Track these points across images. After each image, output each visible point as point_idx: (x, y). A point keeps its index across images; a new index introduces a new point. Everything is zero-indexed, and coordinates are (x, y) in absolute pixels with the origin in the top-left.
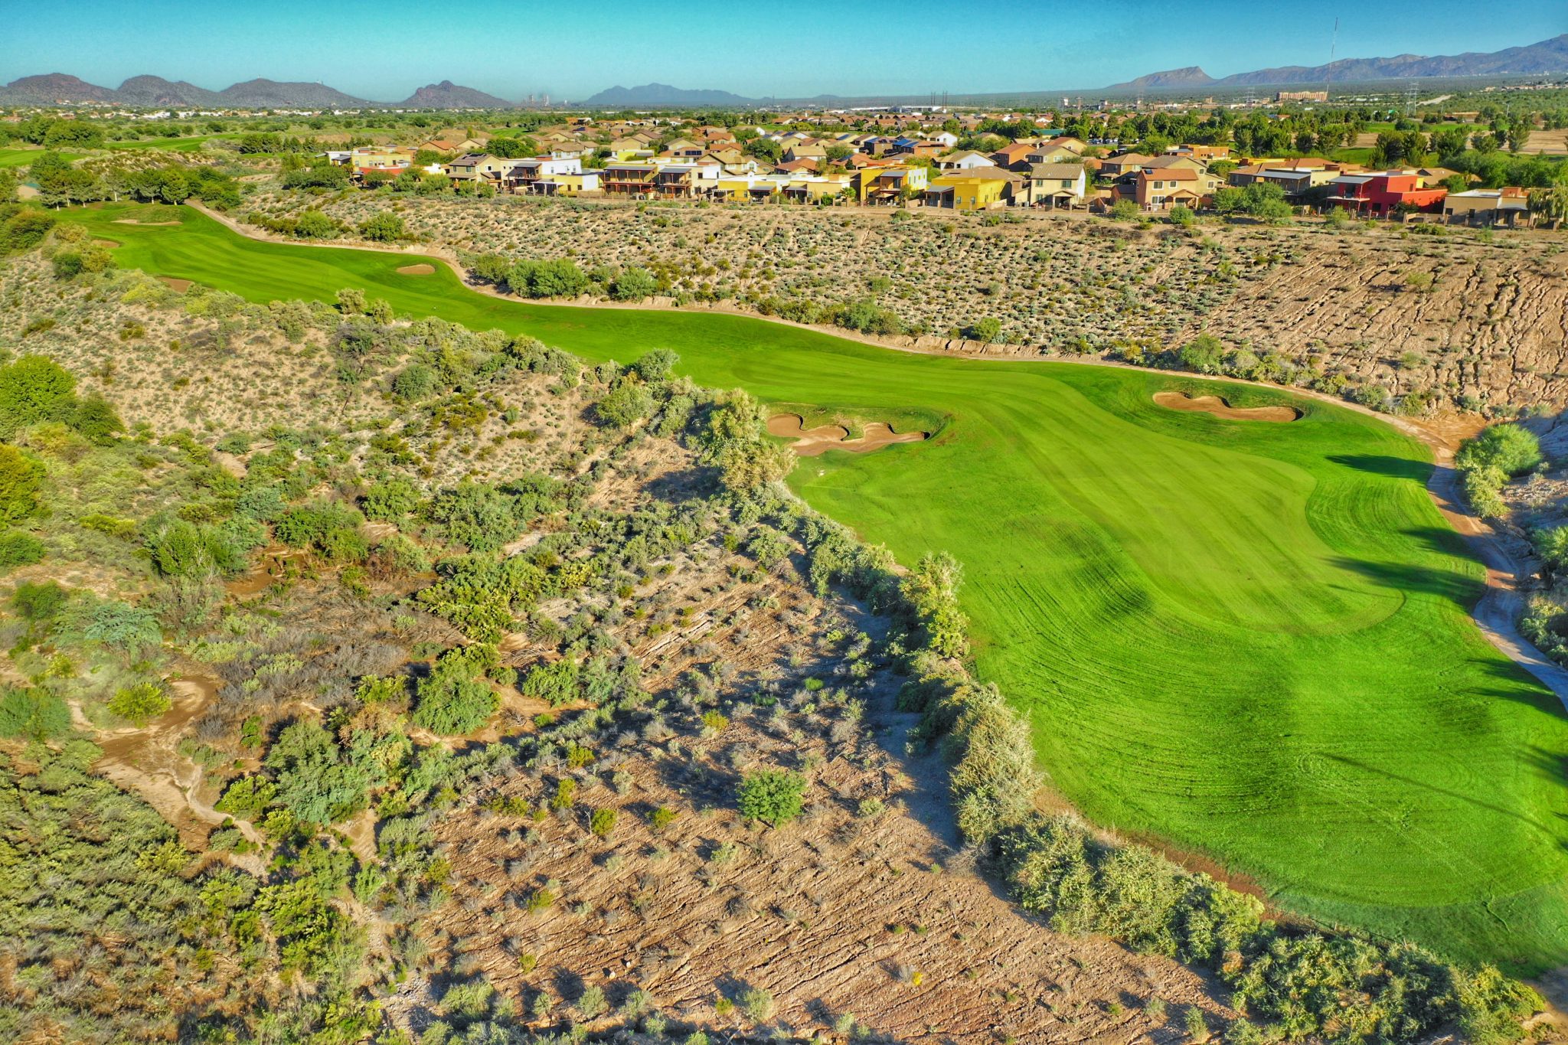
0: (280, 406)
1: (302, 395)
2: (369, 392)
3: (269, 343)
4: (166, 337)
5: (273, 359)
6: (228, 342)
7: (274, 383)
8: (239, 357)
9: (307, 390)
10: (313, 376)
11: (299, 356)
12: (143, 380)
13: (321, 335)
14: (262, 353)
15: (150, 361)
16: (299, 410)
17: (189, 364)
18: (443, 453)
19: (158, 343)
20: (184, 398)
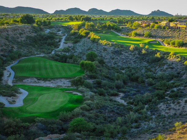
0: (130, 63)
1: (133, 61)
2: (145, 61)
3: (128, 53)
4: (111, 51)
5: (128, 55)
6: (121, 52)
7: (129, 59)
8: (122, 55)
9: (134, 61)
10: (135, 58)
11: (133, 55)
12: (107, 58)
13: (137, 52)
14: (126, 54)
15: (108, 55)
16: (132, 64)
17: (114, 56)
18: (157, 70)
19: (109, 52)
20: (113, 61)
